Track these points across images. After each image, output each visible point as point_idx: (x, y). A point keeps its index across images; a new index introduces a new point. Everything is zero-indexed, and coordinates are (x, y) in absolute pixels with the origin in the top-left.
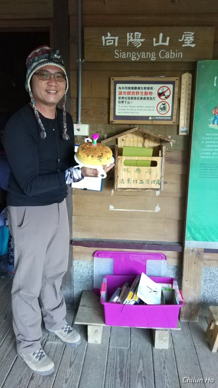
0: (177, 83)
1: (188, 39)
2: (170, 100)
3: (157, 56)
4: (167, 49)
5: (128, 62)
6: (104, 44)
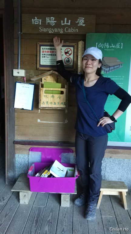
0: (76, 46)
1: (81, 22)
2: (72, 56)
3: (64, 31)
4: (69, 27)
5: (47, 34)
6: (33, 24)
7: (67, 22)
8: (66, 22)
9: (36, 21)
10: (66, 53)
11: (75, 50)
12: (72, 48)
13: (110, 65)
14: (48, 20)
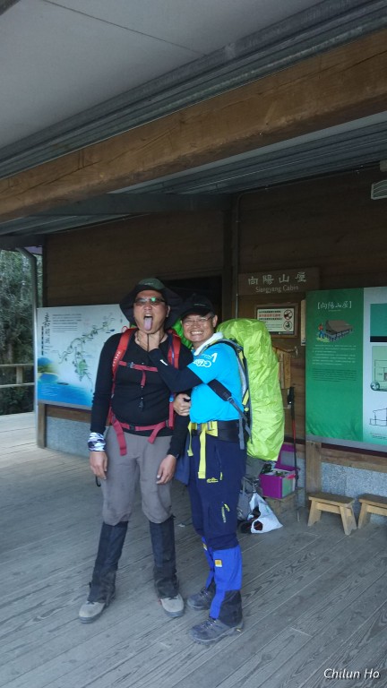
0: (297, 307)
1: (301, 277)
2: (292, 320)
3: (282, 289)
4: (288, 284)
5: (264, 294)
6: (249, 284)
7: (286, 279)
8: (284, 279)
9: (253, 281)
10: (286, 316)
11: (297, 312)
12: (292, 310)
13: (336, 330)
14: (265, 279)
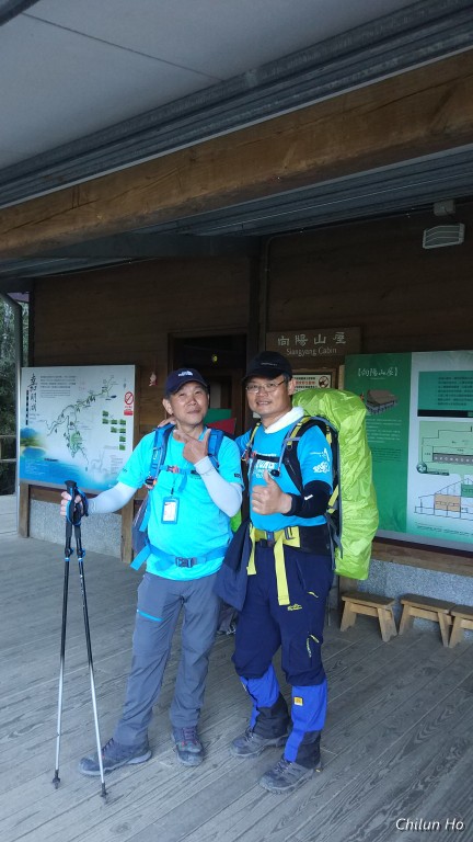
1: (340, 338)
3: (317, 352)
4: (325, 346)
5: (296, 357)
6: (279, 344)
7: (322, 340)
8: (320, 340)
9: (283, 341)
11: (334, 380)
12: (329, 377)
13: (379, 401)
14: (297, 339)
